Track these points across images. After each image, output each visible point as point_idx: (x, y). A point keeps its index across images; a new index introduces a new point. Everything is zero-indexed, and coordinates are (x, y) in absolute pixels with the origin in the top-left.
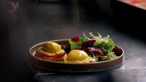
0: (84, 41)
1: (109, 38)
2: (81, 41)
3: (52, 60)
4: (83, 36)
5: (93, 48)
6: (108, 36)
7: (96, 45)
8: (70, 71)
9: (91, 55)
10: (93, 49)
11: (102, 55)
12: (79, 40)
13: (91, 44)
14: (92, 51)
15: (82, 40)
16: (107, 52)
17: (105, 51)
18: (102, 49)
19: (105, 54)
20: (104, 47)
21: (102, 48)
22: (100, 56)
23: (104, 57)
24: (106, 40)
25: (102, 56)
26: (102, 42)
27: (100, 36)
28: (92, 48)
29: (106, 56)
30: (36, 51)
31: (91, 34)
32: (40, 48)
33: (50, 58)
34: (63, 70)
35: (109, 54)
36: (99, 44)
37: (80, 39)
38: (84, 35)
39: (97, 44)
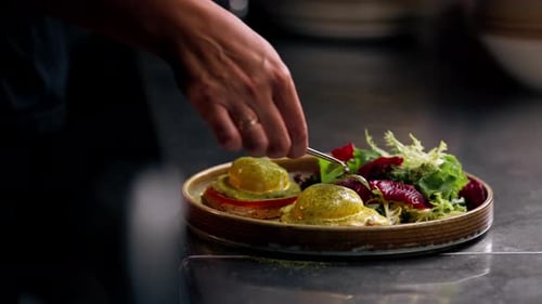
0: (367, 159)
1: (444, 152)
2: (358, 160)
3: (253, 214)
4: (366, 142)
5: (388, 184)
6: (443, 146)
7: (403, 173)
8: (295, 249)
9: (377, 205)
10: (387, 187)
11: (416, 206)
12: (353, 157)
13: (384, 171)
14: (384, 193)
15: (361, 157)
16: (433, 197)
17: (429, 192)
18: (418, 189)
19: (426, 202)
20: (425, 182)
21: (421, 185)
22: (406, 207)
23: (419, 212)
24: (437, 158)
25: (414, 210)
26: (423, 166)
27: (418, 145)
28: (383, 184)
29: (427, 210)
30: (208, 185)
31: (390, 136)
32: (222, 177)
33: (244, 209)
34: (273, 247)
35: (439, 202)
36: (412, 172)
37: (354, 154)
38: (369, 139)
39: (407, 170)
